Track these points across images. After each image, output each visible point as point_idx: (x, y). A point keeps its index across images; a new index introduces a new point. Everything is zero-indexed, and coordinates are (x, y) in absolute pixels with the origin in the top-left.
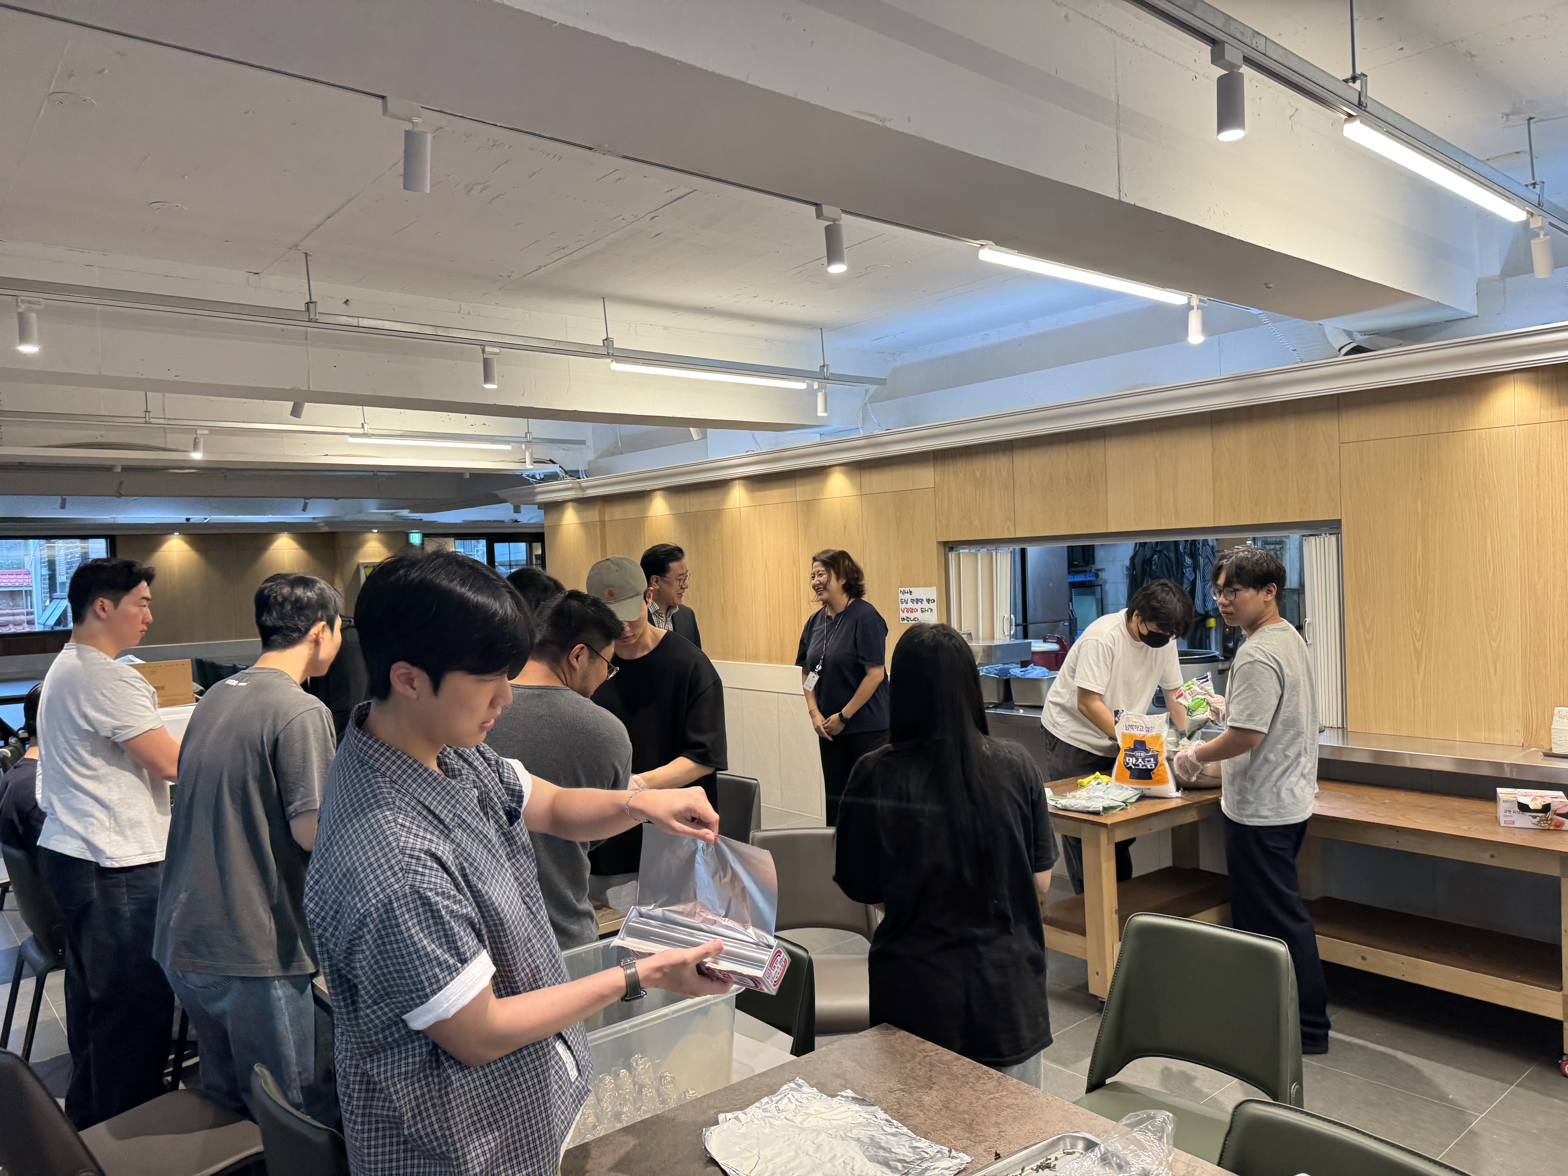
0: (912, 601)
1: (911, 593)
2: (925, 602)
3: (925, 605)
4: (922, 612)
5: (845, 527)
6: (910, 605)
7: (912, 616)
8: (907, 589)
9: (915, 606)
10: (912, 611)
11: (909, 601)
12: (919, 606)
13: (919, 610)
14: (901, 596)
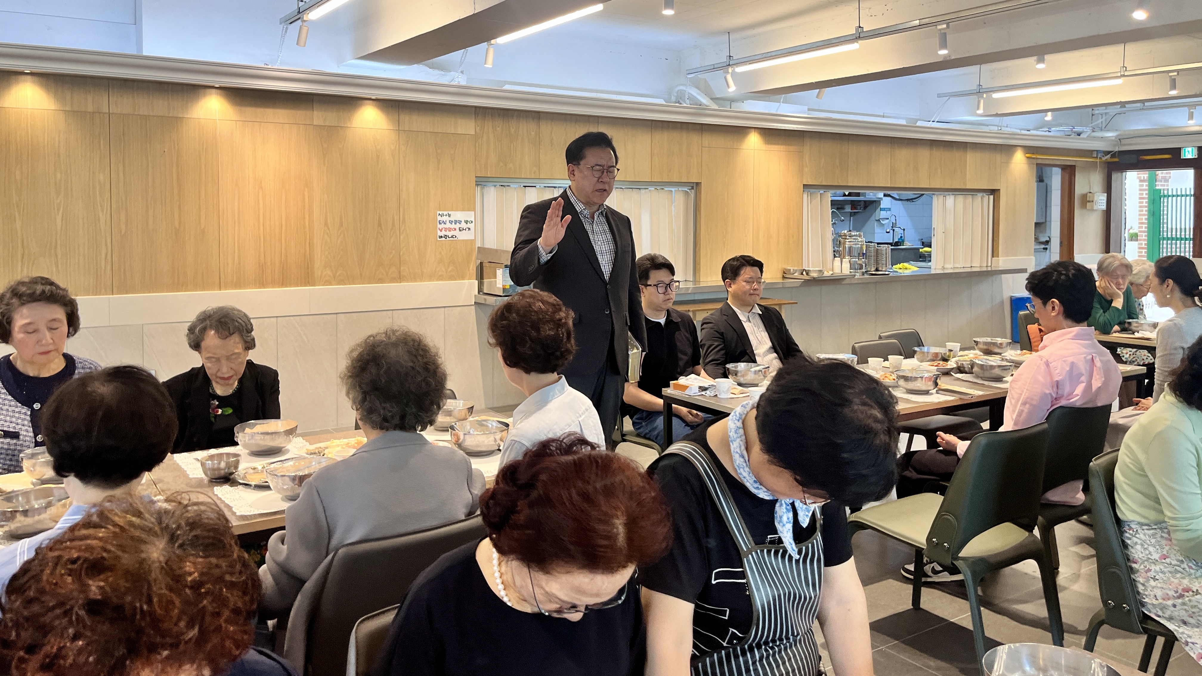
0: (451, 222)
1: (449, 215)
2: (463, 223)
3: (463, 225)
4: (460, 230)
5: (378, 156)
6: (448, 225)
7: (450, 234)
8: (445, 213)
9: (453, 226)
10: (450, 230)
11: (448, 222)
12: (458, 226)
13: (457, 229)
14: (439, 218)
